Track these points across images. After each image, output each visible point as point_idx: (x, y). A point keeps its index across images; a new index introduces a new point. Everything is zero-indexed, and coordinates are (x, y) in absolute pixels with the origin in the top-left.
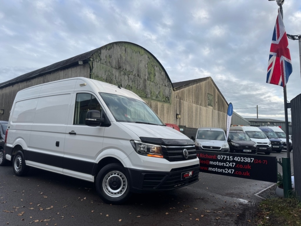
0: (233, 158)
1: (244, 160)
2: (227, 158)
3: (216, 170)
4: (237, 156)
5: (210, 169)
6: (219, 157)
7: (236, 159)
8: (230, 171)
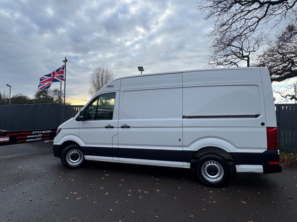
0: (41, 132)
1: (47, 132)
2: (38, 132)
3: (31, 140)
4: (44, 130)
5: (27, 140)
6: (33, 133)
7: (43, 132)
8: (39, 139)
